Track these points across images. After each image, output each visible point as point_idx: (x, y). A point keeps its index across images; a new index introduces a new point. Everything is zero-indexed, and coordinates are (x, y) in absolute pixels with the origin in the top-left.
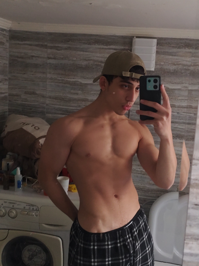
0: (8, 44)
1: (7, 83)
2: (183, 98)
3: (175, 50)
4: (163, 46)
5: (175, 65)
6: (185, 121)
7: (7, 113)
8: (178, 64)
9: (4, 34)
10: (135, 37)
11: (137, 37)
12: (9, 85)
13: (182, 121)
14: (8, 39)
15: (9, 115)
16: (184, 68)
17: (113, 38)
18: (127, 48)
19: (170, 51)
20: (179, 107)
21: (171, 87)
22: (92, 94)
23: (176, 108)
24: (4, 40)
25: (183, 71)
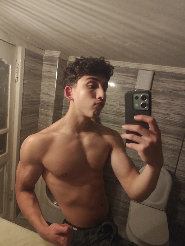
2: (165, 109)
3: (165, 79)
4: (157, 76)
5: (163, 88)
8: (165, 88)
9: (65, 63)
11: (141, 69)
13: (164, 122)
16: (169, 90)
17: (127, 69)
18: (134, 75)
19: (161, 80)
21: (159, 101)
22: (110, 101)
23: (160, 114)
24: (64, 66)
25: (168, 92)
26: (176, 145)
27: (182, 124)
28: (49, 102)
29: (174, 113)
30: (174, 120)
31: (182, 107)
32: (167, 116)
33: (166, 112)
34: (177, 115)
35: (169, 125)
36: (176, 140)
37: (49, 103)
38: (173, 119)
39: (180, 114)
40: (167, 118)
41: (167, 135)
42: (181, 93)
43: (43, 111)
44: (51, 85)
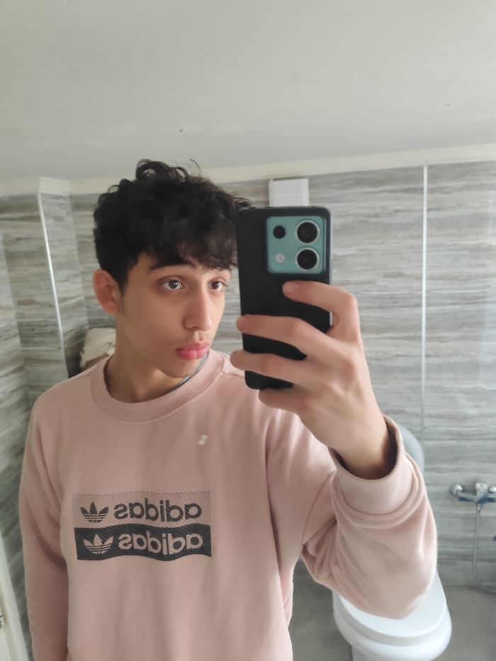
0: (70, 220)
1: (79, 279)
2: (362, 268)
3: (339, 193)
4: (318, 189)
5: (341, 216)
6: (369, 305)
7: (87, 327)
8: (347, 215)
9: (62, 204)
10: (272, 180)
11: (275, 180)
12: (83, 283)
14: (70, 210)
15: (91, 328)
16: (358, 219)
19: (332, 195)
20: (357, 283)
21: (340, 252)
23: (352, 286)
24: (63, 213)
25: (356, 225)
26: (408, 356)
27: (411, 298)
28: (44, 323)
29: (385, 276)
30: (388, 293)
31: (400, 254)
32: (367, 286)
33: (364, 277)
34: (393, 277)
35: (380, 307)
36: (406, 342)
37: (46, 326)
38: (385, 291)
39: (400, 275)
40: (370, 291)
41: (381, 335)
42: (389, 220)
43: (34, 351)
44: (38, 275)
